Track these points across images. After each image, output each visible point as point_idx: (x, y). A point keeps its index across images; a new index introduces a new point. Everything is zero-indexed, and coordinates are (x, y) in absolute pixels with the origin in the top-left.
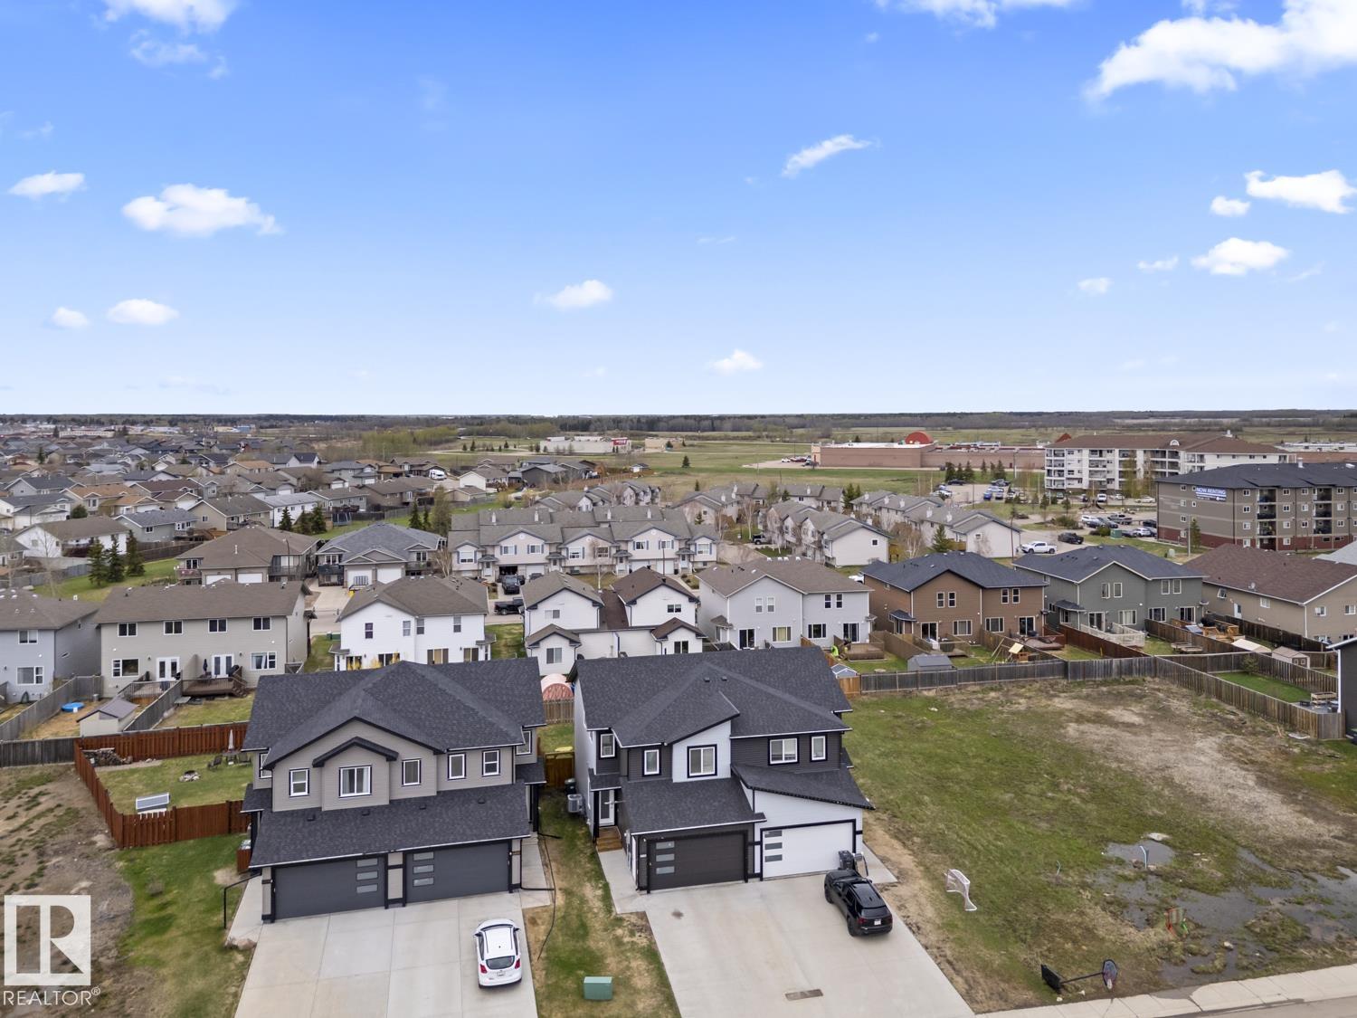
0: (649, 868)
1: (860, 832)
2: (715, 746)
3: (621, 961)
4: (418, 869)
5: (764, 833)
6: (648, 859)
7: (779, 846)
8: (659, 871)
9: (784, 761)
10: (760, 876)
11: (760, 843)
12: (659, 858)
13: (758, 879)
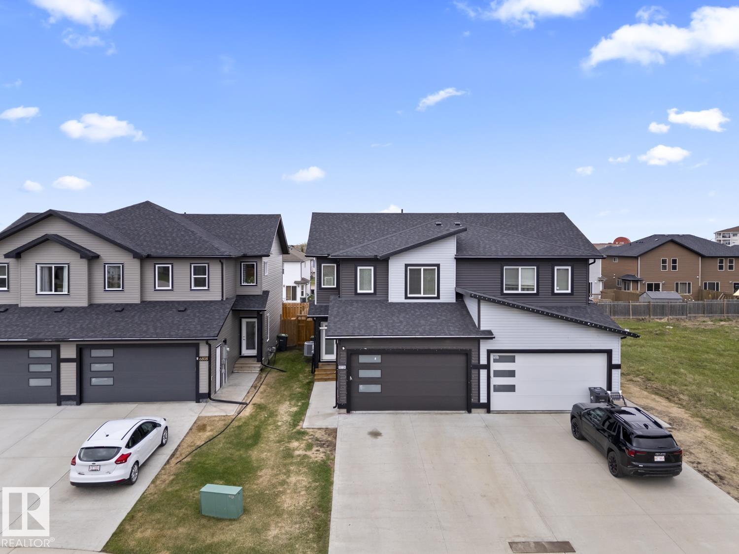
0: (349, 384)
1: (618, 367)
2: (438, 266)
3: (278, 475)
4: (96, 367)
5: (492, 356)
6: (349, 371)
7: (512, 374)
8: (362, 388)
9: (520, 291)
10: (487, 407)
11: (487, 367)
12: (363, 374)
13: (484, 410)
